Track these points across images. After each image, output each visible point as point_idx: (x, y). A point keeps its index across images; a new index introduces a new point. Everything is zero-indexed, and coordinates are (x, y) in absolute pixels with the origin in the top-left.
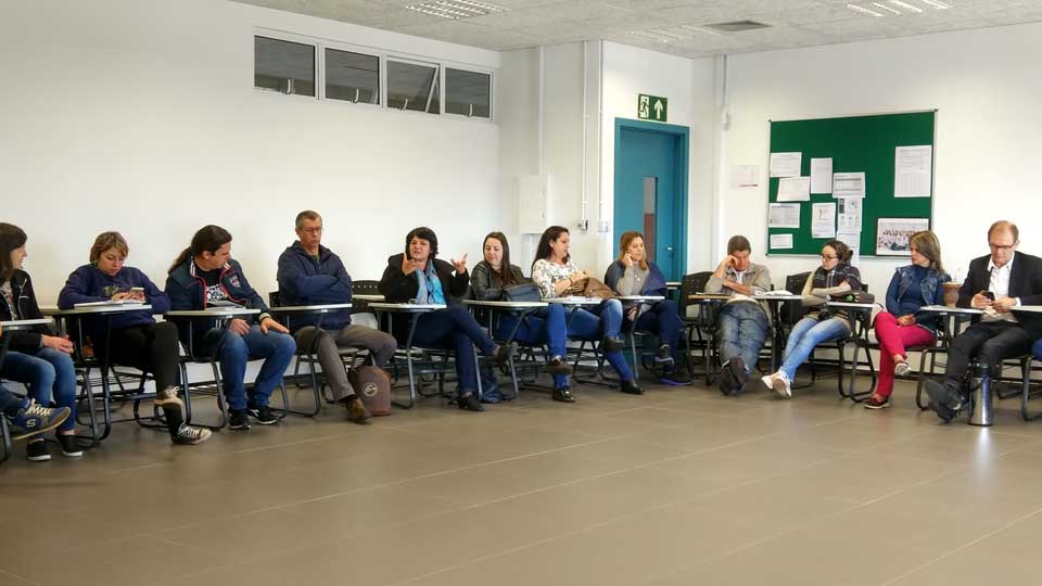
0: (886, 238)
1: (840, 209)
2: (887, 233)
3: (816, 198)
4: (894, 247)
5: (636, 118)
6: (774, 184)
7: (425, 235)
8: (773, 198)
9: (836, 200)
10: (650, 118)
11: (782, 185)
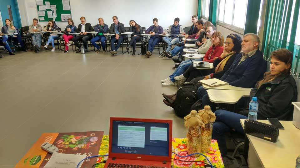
0: (63, 18)
1: (53, 12)
2: (63, 17)
3: (48, 10)
4: (65, 20)
6: (38, 7)
8: (38, 9)
9: (52, 10)
11: (40, 7)
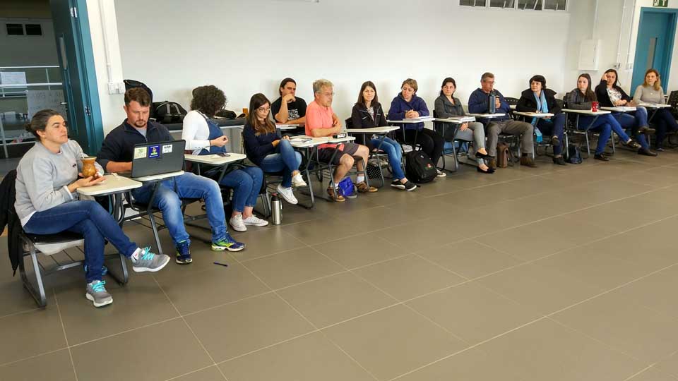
5: (651, 6)
7: (539, 79)
10: (659, 6)
